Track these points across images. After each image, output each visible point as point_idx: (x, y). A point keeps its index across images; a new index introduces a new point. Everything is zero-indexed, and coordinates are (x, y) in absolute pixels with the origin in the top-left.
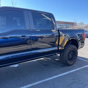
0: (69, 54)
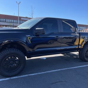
0: (87, 52)
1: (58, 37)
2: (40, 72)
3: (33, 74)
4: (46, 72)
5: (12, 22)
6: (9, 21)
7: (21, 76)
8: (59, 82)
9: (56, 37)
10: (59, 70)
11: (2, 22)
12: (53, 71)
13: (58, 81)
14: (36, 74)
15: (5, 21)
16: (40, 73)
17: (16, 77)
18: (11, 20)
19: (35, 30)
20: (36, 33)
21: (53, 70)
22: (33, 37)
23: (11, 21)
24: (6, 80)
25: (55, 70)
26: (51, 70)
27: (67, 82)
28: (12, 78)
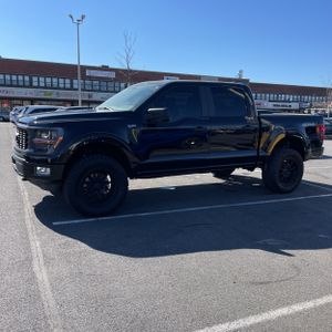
5: (55, 84)
6: (42, 84)
11: (18, 86)
15: (27, 84)
18: (48, 80)
19: (147, 113)
23: (49, 84)
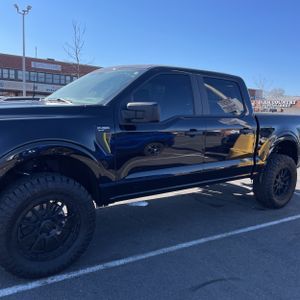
0: (277, 177)
1: (195, 130)
2: (143, 252)
3: (122, 262)
4: (160, 252)
7: (81, 272)
8: (213, 281)
9: (191, 130)
10: (203, 240)
12: (184, 245)
13: (209, 279)
14: (131, 259)
16: (143, 257)
17: (65, 277)
19: (125, 108)
20: (129, 120)
21: (184, 242)
22: (119, 131)
24: (28, 290)
25: (188, 241)
26: (175, 244)
27: (239, 279)
28: (50, 280)
